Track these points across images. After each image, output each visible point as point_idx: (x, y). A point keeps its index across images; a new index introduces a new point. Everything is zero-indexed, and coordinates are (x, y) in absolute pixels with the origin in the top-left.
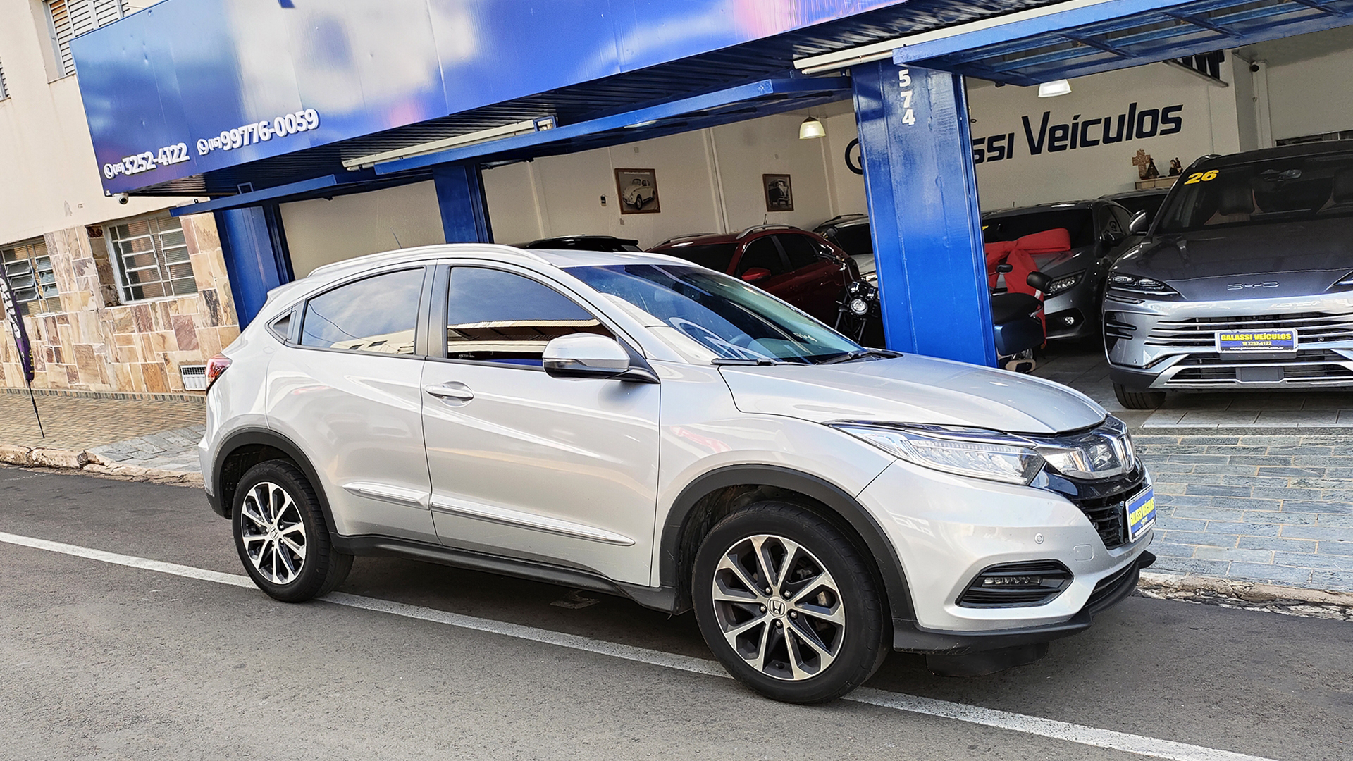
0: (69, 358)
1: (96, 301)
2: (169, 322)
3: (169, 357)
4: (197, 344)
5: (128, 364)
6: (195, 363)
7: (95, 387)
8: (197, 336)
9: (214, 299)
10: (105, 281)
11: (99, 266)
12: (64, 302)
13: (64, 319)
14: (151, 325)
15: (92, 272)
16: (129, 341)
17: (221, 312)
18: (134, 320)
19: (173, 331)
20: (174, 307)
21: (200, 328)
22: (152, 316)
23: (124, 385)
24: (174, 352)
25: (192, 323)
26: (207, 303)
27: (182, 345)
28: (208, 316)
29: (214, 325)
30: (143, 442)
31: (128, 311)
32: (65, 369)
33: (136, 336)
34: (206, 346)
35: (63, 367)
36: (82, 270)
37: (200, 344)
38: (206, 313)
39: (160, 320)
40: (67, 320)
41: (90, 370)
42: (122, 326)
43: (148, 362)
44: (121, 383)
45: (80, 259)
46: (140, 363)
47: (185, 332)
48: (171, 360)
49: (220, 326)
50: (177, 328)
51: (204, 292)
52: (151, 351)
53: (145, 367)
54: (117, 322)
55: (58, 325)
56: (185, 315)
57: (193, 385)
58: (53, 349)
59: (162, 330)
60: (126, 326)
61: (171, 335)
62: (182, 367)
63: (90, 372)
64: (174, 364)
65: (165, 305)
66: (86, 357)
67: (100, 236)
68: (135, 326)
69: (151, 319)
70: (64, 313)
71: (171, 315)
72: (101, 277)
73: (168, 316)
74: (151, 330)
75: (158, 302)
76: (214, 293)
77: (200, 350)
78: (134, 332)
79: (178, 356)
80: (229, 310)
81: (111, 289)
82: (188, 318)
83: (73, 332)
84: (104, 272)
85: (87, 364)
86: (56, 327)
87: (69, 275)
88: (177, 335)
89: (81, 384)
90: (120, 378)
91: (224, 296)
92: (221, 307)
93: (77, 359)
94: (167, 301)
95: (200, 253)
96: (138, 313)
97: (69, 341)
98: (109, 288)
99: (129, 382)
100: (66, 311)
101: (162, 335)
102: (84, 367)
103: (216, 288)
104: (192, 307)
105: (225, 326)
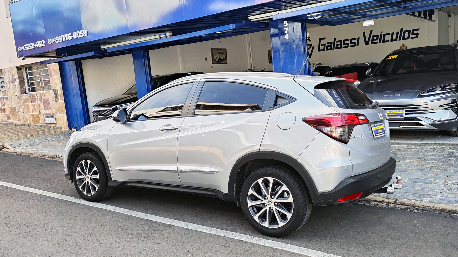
0: (8, 111)
1: (18, 92)
2: (41, 100)
3: (40, 112)
4: (50, 107)
5: (27, 114)
6: (49, 114)
7: (16, 122)
8: (50, 105)
9: (57, 92)
10: (21, 86)
11: (20, 80)
12: (7, 92)
13: (7, 98)
14: (35, 101)
15: (17, 82)
16: (28, 106)
17: (59, 97)
18: (30, 99)
19: (43, 103)
20: (43, 95)
21: (51, 102)
22: (36, 98)
23: (25, 121)
24: (42, 110)
25: (49, 101)
26: (54, 93)
27: (45, 108)
28: (54, 98)
29: (56, 101)
30: (24, 141)
31: (28, 96)
32: (6, 115)
33: (30, 104)
34: (53, 109)
35: (5, 114)
36: (14, 82)
37: (51, 108)
38: (54, 97)
39: (39, 99)
40: (8, 99)
41: (14, 115)
42: (26, 101)
43: (34, 113)
44: (24, 121)
45: (14, 78)
46: (31, 114)
47: (46, 103)
48: (41, 113)
49: (58, 102)
50: (44, 102)
51: (54, 90)
52: (35, 110)
53: (33, 115)
54: (24, 99)
55: (5, 100)
56: (47, 98)
57: (48, 122)
58: (3, 108)
59: (39, 103)
60: (27, 101)
61: (42, 104)
62: (45, 115)
63: (14, 116)
64: (42, 114)
65: (40, 94)
66: (13, 111)
67: (21, 70)
68: (30, 101)
69: (36, 99)
70: (7, 96)
71: (42, 98)
72: (20, 84)
73: (41, 98)
74: (35, 102)
75: (38, 93)
76: (57, 90)
77: (51, 110)
78: (30, 103)
79: (43, 112)
80: (61, 96)
81: (24, 88)
82: (48, 99)
83: (10, 102)
84: (22, 82)
85: (14, 114)
86: (4, 101)
87: (10, 83)
88: (44, 104)
89: (11, 121)
90: (24, 119)
91: (60, 91)
92: (59, 95)
93: (10, 112)
94: (41, 93)
95: (53, 76)
96: (31, 97)
97: (8, 106)
98: (23, 88)
99: (27, 120)
100: (8, 96)
101: (39, 104)
102: (12, 115)
103: (57, 89)
104: (49, 95)
105: (60, 102)
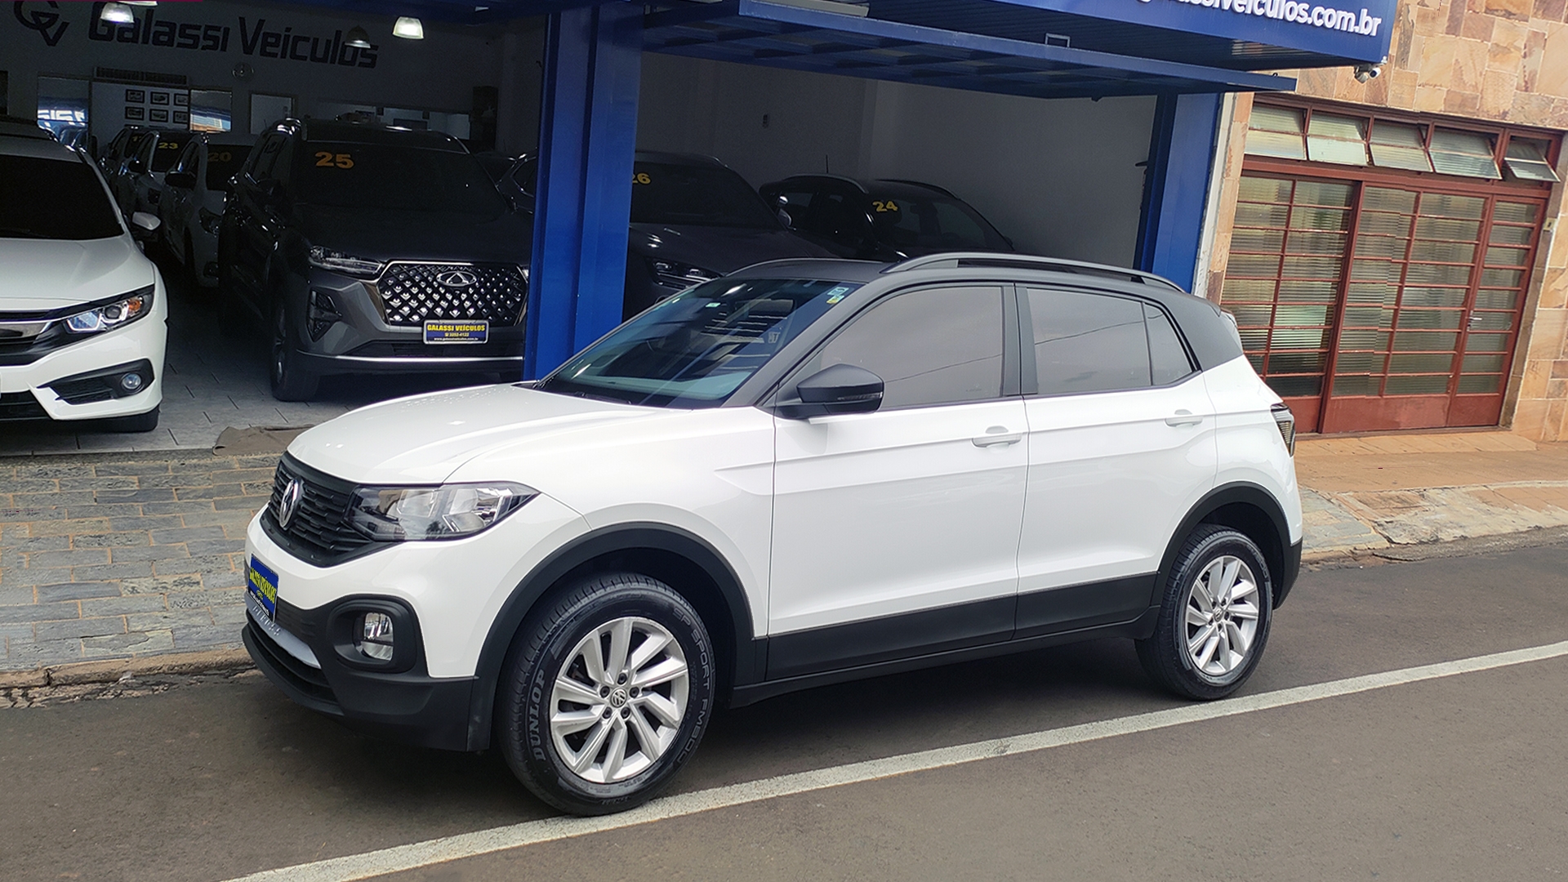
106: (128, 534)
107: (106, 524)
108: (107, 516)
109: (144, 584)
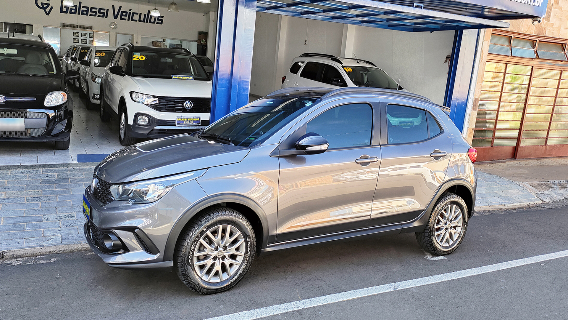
106: (49, 196)
107: (40, 192)
108: (41, 189)
109: (52, 217)
